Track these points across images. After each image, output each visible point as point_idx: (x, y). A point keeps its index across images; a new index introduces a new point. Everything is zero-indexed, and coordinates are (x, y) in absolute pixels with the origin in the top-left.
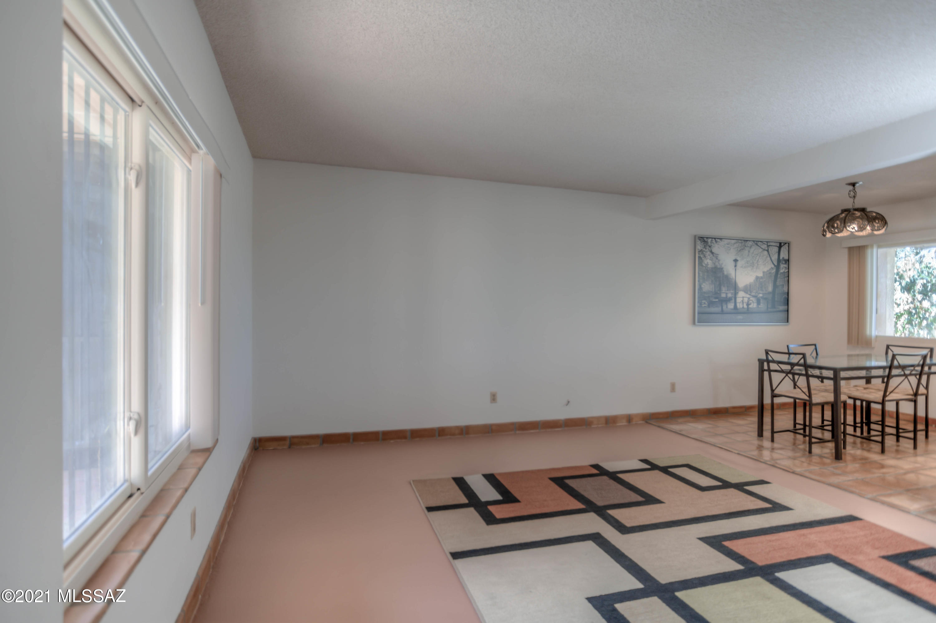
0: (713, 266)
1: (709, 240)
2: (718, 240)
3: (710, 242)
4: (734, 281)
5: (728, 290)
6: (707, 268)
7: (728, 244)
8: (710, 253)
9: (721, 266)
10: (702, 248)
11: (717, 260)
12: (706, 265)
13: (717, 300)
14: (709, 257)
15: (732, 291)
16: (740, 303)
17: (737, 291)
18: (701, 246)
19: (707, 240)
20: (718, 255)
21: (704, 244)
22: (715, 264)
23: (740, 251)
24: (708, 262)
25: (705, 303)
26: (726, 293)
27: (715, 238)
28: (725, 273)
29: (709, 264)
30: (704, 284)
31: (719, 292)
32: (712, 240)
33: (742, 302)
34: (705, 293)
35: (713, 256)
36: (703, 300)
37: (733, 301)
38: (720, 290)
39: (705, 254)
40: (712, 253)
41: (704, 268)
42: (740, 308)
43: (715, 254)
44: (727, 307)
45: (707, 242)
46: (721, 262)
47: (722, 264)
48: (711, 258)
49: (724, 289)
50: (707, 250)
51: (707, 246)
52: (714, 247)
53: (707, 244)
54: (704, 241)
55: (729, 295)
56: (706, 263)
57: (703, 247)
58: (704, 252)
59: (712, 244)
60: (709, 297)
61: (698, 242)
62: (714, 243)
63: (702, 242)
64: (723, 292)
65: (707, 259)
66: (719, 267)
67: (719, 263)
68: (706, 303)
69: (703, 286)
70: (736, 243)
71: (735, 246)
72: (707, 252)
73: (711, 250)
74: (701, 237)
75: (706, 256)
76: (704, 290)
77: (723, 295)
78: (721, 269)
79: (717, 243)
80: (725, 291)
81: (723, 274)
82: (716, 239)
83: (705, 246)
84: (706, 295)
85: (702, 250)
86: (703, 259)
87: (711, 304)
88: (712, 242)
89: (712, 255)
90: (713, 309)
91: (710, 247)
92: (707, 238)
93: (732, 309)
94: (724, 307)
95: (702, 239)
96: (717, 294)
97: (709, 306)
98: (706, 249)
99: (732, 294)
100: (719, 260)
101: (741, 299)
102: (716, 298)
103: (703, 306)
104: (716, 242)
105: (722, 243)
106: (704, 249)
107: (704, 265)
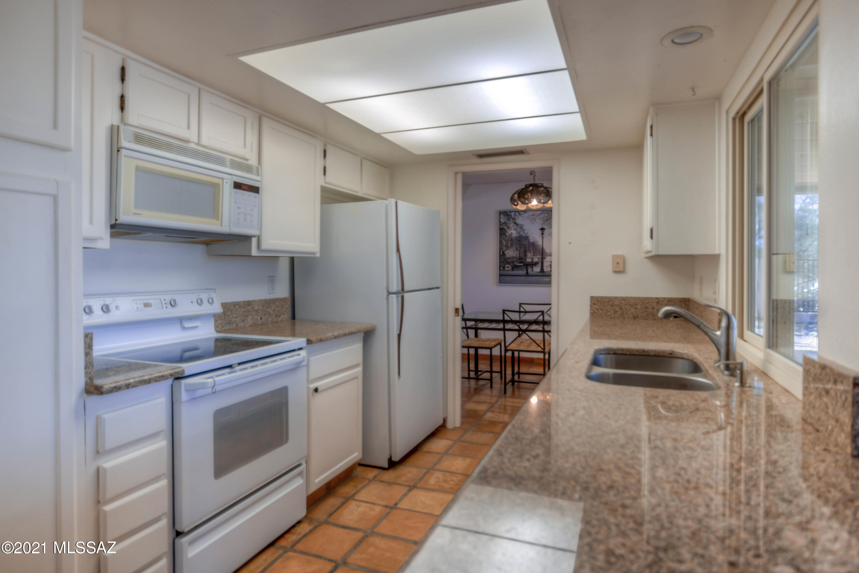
0: (518, 235)
1: (513, 214)
2: (522, 213)
3: (514, 215)
4: (541, 247)
5: (534, 256)
6: (511, 237)
7: (533, 216)
8: (514, 225)
9: (527, 235)
10: (505, 221)
11: (522, 230)
12: (510, 234)
13: (522, 264)
14: (513, 228)
15: (538, 257)
16: (548, 267)
17: (545, 256)
18: (505, 219)
19: (511, 214)
20: (522, 225)
21: (507, 217)
22: (519, 233)
23: (547, 220)
24: (512, 233)
25: (508, 267)
26: (532, 259)
27: (518, 212)
28: (531, 241)
29: (513, 233)
30: (507, 251)
31: (524, 257)
32: (515, 214)
33: (549, 266)
34: (508, 258)
35: (518, 226)
36: (506, 264)
37: (540, 264)
38: (525, 255)
39: (509, 225)
40: (515, 223)
41: (508, 237)
42: (548, 271)
43: (520, 225)
44: (532, 270)
45: (510, 216)
46: (526, 232)
47: (527, 233)
48: (515, 228)
49: (529, 255)
50: (511, 222)
51: (510, 219)
52: (518, 219)
53: (510, 217)
54: (507, 215)
55: (536, 260)
56: (510, 233)
57: (507, 219)
58: (508, 224)
59: (516, 217)
60: (513, 261)
61: (502, 216)
62: (517, 216)
63: (505, 216)
64: (529, 257)
65: (511, 230)
66: (524, 236)
67: (524, 232)
68: (510, 267)
69: (506, 253)
70: (542, 213)
71: (541, 216)
72: (511, 224)
73: (515, 222)
74: (504, 212)
75: (510, 227)
76: (507, 256)
77: (529, 260)
78: (527, 238)
79: (521, 216)
80: (532, 256)
81: (529, 241)
82: (520, 212)
83: (508, 219)
84: (509, 260)
85: (505, 222)
86: (507, 230)
87: (514, 267)
88: (515, 215)
89: (516, 226)
90: (516, 272)
91: (514, 219)
92: (510, 212)
93: (538, 272)
94: (530, 270)
95: (505, 213)
96: (521, 259)
97: (513, 269)
98: (509, 221)
99: (539, 258)
100: (524, 230)
101: (550, 263)
102: (521, 263)
103: (507, 269)
104: (520, 214)
105: (526, 215)
106: (508, 222)
107: (507, 235)
